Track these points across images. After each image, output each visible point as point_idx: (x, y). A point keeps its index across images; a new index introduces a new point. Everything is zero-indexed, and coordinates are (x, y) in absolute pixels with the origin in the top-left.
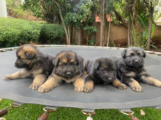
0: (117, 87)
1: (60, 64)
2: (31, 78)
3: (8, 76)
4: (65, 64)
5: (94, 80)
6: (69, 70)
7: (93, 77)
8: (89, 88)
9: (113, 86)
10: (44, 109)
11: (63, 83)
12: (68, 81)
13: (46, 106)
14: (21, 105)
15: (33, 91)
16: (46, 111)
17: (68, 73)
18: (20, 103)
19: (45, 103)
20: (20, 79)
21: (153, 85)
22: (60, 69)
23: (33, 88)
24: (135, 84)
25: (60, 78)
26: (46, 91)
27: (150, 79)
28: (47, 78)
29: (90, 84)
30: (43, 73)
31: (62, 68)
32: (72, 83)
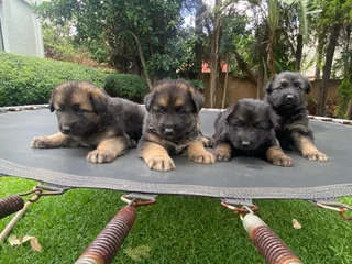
1: (156, 107)
3: (42, 138)
4: (164, 109)
6: (169, 123)
10: (123, 198)
13: (128, 192)
14: (61, 190)
16: (129, 202)
18: (61, 186)
22: (156, 120)
23: (93, 158)
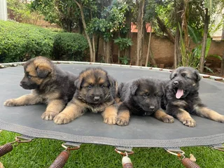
0: (162, 120)
1: (85, 85)
2: (43, 105)
3: (11, 100)
4: (91, 85)
5: (130, 110)
6: (98, 93)
7: (128, 105)
8: (123, 120)
9: (156, 118)
10: (63, 146)
11: (88, 112)
12: (95, 110)
13: (65, 142)
14: (30, 139)
15: (47, 122)
16: (66, 147)
17: (96, 98)
18: (30, 137)
19: (64, 138)
20: (27, 105)
21: (208, 118)
22: (85, 93)
23: (47, 118)
24: (186, 115)
25: (84, 105)
26: (65, 122)
27: (205, 110)
28: (66, 105)
29: (126, 115)
30: (61, 98)
31: (88, 91)
32: (100, 113)
